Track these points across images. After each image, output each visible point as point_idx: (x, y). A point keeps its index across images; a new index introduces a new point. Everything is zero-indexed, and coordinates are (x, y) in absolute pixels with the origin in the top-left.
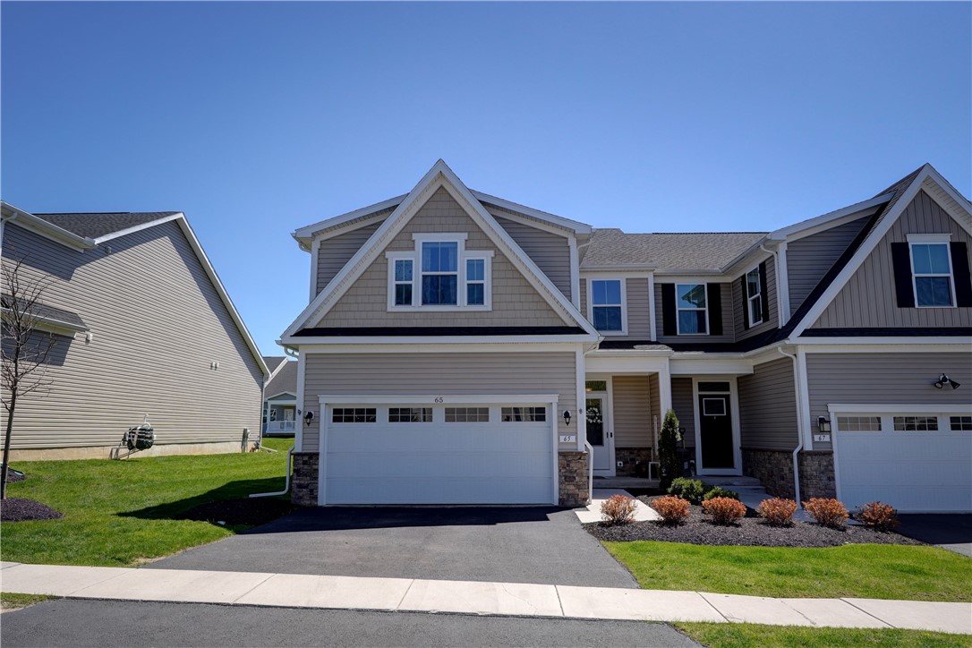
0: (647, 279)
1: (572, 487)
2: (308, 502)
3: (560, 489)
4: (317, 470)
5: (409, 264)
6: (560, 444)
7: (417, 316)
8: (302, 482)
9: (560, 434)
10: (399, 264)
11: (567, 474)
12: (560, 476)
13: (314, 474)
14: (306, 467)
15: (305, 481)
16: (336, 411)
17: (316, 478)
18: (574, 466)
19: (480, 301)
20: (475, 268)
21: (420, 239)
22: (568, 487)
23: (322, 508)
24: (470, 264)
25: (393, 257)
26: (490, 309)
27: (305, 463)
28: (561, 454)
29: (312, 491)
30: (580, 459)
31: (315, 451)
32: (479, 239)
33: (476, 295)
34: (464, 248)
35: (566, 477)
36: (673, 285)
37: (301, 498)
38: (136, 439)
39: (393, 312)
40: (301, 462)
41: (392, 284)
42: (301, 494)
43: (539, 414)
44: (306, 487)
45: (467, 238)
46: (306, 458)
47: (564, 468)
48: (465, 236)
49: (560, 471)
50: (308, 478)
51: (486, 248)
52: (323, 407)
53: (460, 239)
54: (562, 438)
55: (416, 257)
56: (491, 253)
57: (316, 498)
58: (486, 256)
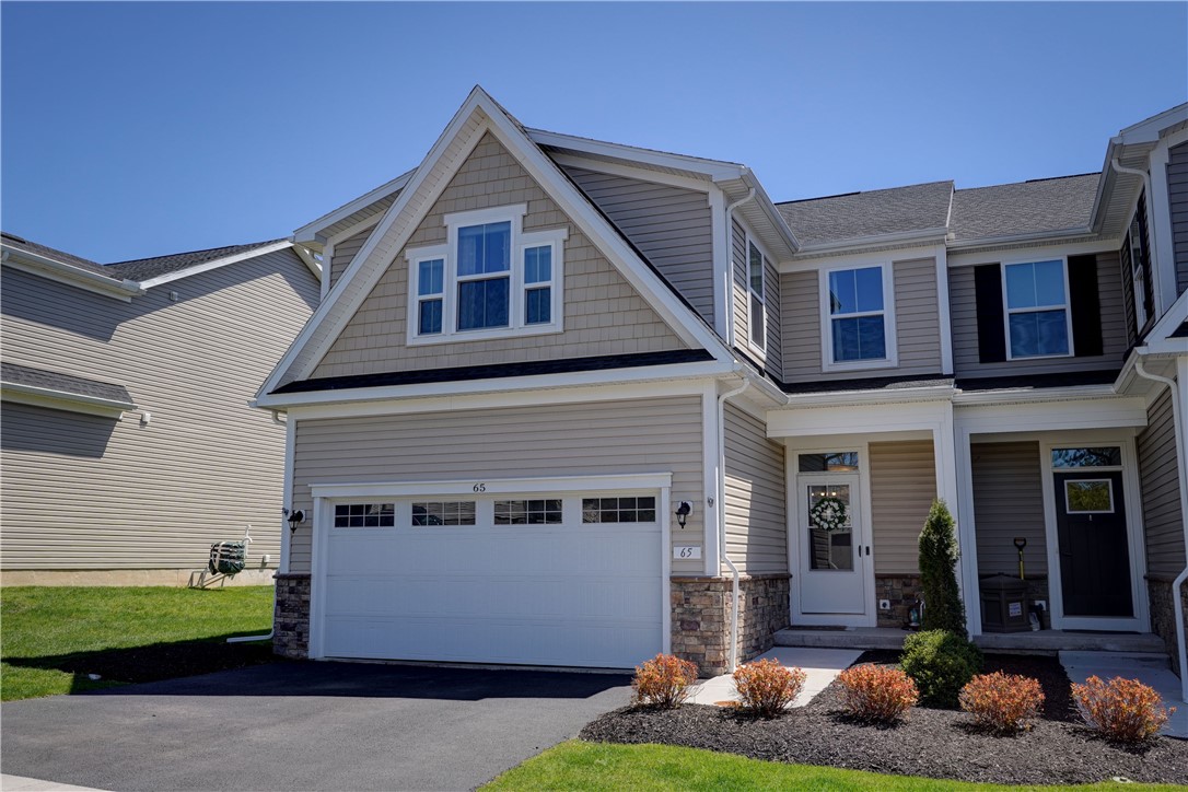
0: (934, 259)
1: (694, 641)
2: (294, 653)
3: (673, 644)
4: (307, 602)
5: (438, 265)
6: (673, 562)
7: (449, 350)
8: (288, 621)
9: (673, 543)
10: (424, 267)
11: (686, 617)
12: (673, 620)
13: (303, 609)
14: (293, 597)
15: (292, 619)
16: (341, 510)
17: (306, 615)
18: (698, 602)
19: (545, 318)
20: (537, 261)
21: (455, 222)
22: (686, 641)
23: (314, 663)
24: (530, 255)
25: (416, 257)
26: (560, 330)
27: (292, 591)
28: (674, 580)
29: (300, 634)
30: (708, 589)
31: (308, 573)
32: (545, 213)
33: (538, 306)
34: (520, 229)
35: (683, 622)
36: (997, 267)
37: (285, 645)
38: (218, 559)
39: (416, 348)
40: (286, 589)
41: (414, 299)
42: (285, 639)
43: (639, 509)
44: (292, 628)
45: (525, 213)
46: (293, 584)
47: (680, 605)
48: (522, 209)
49: (673, 610)
50: (296, 615)
51: (555, 226)
52: (317, 503)
53: (513, 214)
54: (678, 551)
55: (447, 253)
56: (563, 233)
57: (304, 646)
58: (554, 239)
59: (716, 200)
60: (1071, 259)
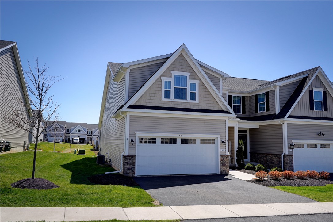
0: (226, 93)
1: (224, 167)
2: (131, 175)
3: (220, 168)
4: (135, 162)
5: (170, 82)
6: (220, 152)
7: (172, 103)
8: (129, 167)
9: (221, 149)
10: (166, 82)
11: (223, 163)
12: (220, 163)
13: (133, 164)
14: (130, 161)
15: (130, 167)
16: (141, 139)
17: (135, 166)
18: (225, 160)
19: (195, 99)
20: (193, 86)
21: (174, 73)
22: (223, 167)
23: (136, 177)
24: (191, 84)
25: (164, 79)
26: (198, 102)
27: (130, 159)
28: (221, 156)
29: (133, 170)
30: (227, 157)
31: (134, 155)
32: (195, 76)
33: (193, 97)
34: (189, 79)
35: (222, 164)
36: (231, 96)
37: (129, 173)
38: (4, 147)
39: (164, 101)
40: (128, 159)
41: (163, 89)
42: (129, 172)
43: (212, 141)
44: (130, 169)
45: (190, 75)
46: (130, 158)
47: (222, 161)
48: (189, 74)
49: (220, 162)
50: (131, 165)
51: (197, 79)
52: (137, 137)
54: (221, 150)
55: (172, 80)
56: (199, 81)
57: (134, 173)
58: (197, 82)
59: (221, 80)
60: (242, 96)
